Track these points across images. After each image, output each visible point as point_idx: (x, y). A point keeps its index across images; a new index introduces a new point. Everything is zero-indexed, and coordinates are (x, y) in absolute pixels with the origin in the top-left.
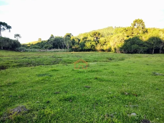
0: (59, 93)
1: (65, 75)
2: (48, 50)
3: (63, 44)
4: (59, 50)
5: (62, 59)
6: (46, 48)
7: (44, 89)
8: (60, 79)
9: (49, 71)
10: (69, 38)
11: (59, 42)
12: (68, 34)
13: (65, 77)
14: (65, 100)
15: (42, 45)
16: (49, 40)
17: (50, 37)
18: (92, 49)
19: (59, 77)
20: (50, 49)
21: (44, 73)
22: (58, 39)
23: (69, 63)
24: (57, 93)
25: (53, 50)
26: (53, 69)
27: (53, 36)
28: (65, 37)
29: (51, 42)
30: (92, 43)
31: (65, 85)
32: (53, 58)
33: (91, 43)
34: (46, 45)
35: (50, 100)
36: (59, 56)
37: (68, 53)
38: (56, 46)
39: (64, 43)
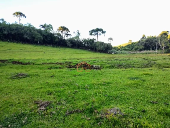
0: (157, 104)
1: (162, 82)
2: (138, 52)
3: (157, 45)
4: (151, 51)
5: (156, 62)
6: (136, 50)
7: (138, 95)
8: (156, 86)
9: (141, 75)
10: (166, 36)
11: (152, 42)
12: (165, 32)
13: (163, 84)
15: (132, 47)
16: (140, 41)
17: (141, 38)
19: (154, 83)
20: (141, 50)
21: (136, 77)
22: (151, 40)
23: (165, 67)
24: (153, 103)
25: (143, 52)
26: (146, 73)
27: (145, 36)
28: (160, 36)
29: (143, 43)
31: (164, 95)
32: (145, 60)
34: (136, 47)
35: (146, 109)
36: (151, 59)
37: (163, 54)
38: (148, 47)
39: (158, 43)
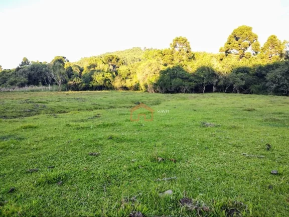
0: (37, 171)
1: (50, 136)
2: (17, 89)
3: (49, 77)
4: (41, 87)
5: (46, 104)
6: (12, 84)
7: (5, 166)
8: (41, 145)
9: (18, 130)
10: (61, 64)
11: (41, 73)
12: (59, 58)
13: (52, 138)
14: (48, 183)
15: (3, 78)
16: (18, 69)
17: (21, 63)
18: (106, 86)
19: (39, 139)
20: (22, 85)
21: (6, 134)
22: (38, 68)
23: (60, 112)
24: (32, 171)
25: (27, 88)
26: (27, 124)
27: (27, 60)
28: (52, 64)
29: (24, 72)
30: (106, 76)
31: (50, 155)
32: (28, 103)
33: (103, 76)
34: (12, 79)
35: (17, 185)
36: (39, 100)
37: (59, 93)
38: (35, 80)
39: (51, 75)
